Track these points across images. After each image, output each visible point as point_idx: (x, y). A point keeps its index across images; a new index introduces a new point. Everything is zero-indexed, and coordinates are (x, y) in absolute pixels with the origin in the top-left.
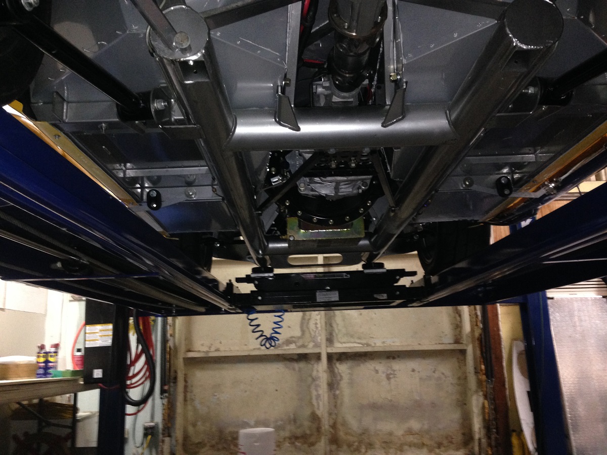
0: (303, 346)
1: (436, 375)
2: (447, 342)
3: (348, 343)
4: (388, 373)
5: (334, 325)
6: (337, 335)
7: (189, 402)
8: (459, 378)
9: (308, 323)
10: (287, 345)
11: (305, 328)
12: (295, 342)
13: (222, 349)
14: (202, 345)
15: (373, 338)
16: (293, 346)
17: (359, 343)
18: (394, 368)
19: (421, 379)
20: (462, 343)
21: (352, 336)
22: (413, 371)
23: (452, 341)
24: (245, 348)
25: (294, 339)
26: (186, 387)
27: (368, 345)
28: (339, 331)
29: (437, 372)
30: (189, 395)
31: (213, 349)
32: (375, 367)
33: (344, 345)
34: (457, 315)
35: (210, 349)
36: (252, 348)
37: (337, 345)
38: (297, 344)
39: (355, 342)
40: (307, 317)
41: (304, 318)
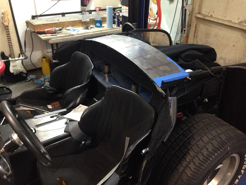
7: (195, 38)
14: (206, 11)
26: (195, 30)
30: (196, 34)
31: (209, 15)
35: (208, 15)
36: (227, 20)
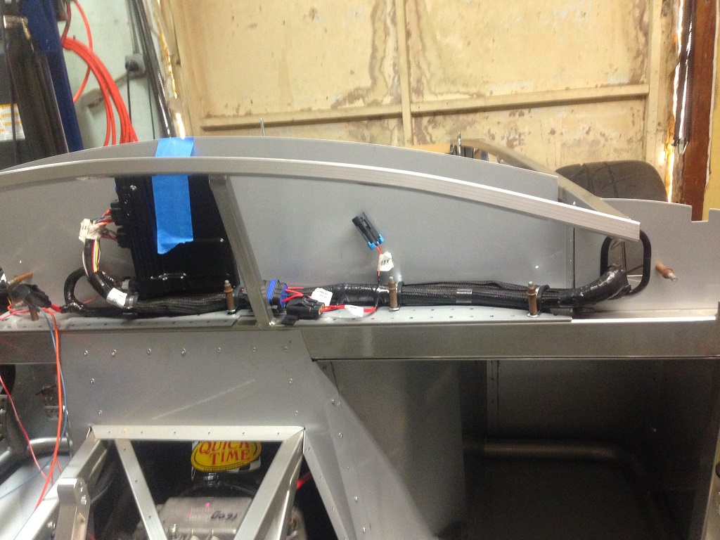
0: (376, 103)
1: (591, 137)
2: (617, 82)
3: (447, 93)
4: (511, 137)
5: (424, 66)
6: (428, 83)
8: (630, 141)
9: (381, 65)
10: (351, 101)
11: (377, 73)
12: (363, 97)
13: (254, 112)
14: (226, 106)
15: (487, 82)
16: (360, 103)
17: (465, 93)
18: (521, 130)
19: (564, 145)
20: (643, 83)
21: (454, 82)
22: (553, 132)
23: (626, 80)
24: (289, 109)
25: (360, 92)
27: (479, 96)
28: (432, 75)
29: (591, 133)
31: (242, 112)
32: (489, 131)
33: (440, 98)
34: (641, 35)
35: (238, 113)
36: (299, 109)
37: (428, 97)
38: (366, 99)
39: (458, 92)
40: (379, 55)
41: (373, 56)
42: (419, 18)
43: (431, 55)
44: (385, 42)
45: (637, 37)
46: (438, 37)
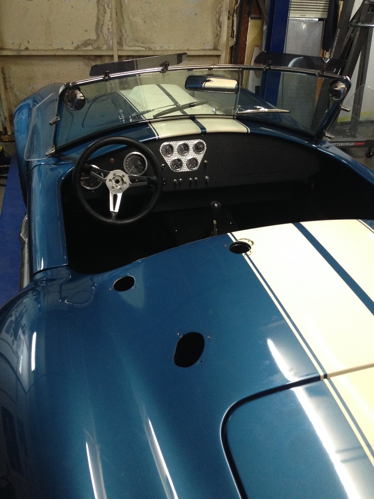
0: (99, 48)
2: (208, 49)
3: (134, 46)
5: (123, 31)
6: (125, 39)
7: (9, 90)
9: (102, 29)
10: (85, 46)
11: (100, 33)
12: (91, 44)
13: (30, 48)
14: (13, 44)
15: (153, 43)
16: (90, 48)
17: (143, 47)
20: (218, 50)
21: (137, 40)
23: (212, 48)
24: (50, 48)
25: (91, 41)
26: (4, 78)
27: (150, 49)
28: (127, 36)
30: (8, 84)
31: (22, 48)
33: (131, 49)
34: (218, 26)
35: (20, 48)
36: (56, 48)
37: (125, 48)
38: (94, 46)
39: (140, 46)
40: (101, 23)
41: (98, 23)
42: (121, 6)
43: (127, 26)
44: (104, 16)
45: (217, 28)
46: (131, 17)
